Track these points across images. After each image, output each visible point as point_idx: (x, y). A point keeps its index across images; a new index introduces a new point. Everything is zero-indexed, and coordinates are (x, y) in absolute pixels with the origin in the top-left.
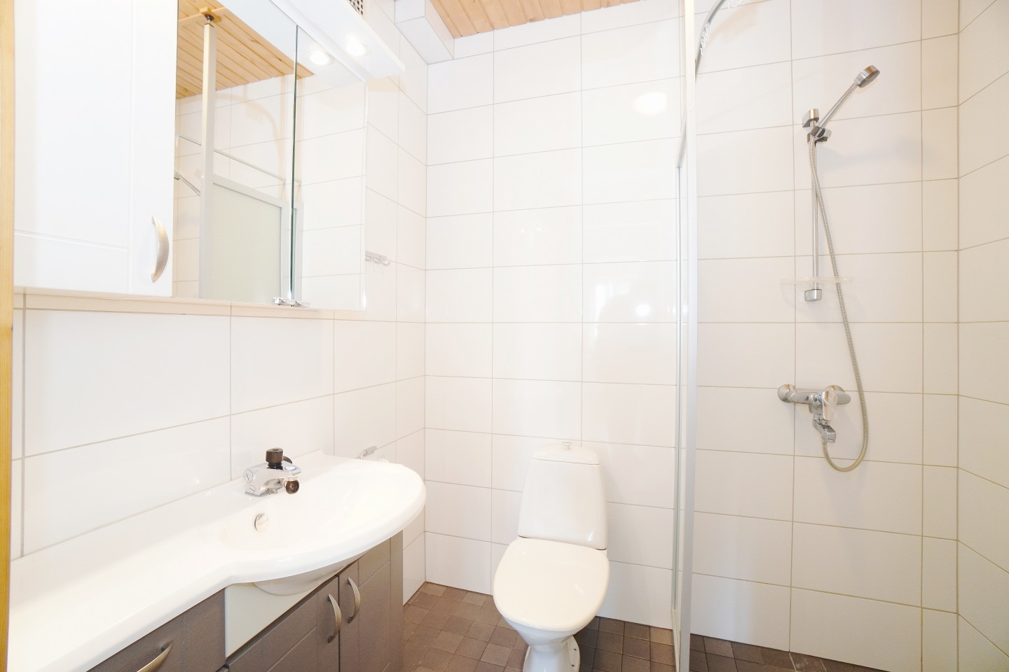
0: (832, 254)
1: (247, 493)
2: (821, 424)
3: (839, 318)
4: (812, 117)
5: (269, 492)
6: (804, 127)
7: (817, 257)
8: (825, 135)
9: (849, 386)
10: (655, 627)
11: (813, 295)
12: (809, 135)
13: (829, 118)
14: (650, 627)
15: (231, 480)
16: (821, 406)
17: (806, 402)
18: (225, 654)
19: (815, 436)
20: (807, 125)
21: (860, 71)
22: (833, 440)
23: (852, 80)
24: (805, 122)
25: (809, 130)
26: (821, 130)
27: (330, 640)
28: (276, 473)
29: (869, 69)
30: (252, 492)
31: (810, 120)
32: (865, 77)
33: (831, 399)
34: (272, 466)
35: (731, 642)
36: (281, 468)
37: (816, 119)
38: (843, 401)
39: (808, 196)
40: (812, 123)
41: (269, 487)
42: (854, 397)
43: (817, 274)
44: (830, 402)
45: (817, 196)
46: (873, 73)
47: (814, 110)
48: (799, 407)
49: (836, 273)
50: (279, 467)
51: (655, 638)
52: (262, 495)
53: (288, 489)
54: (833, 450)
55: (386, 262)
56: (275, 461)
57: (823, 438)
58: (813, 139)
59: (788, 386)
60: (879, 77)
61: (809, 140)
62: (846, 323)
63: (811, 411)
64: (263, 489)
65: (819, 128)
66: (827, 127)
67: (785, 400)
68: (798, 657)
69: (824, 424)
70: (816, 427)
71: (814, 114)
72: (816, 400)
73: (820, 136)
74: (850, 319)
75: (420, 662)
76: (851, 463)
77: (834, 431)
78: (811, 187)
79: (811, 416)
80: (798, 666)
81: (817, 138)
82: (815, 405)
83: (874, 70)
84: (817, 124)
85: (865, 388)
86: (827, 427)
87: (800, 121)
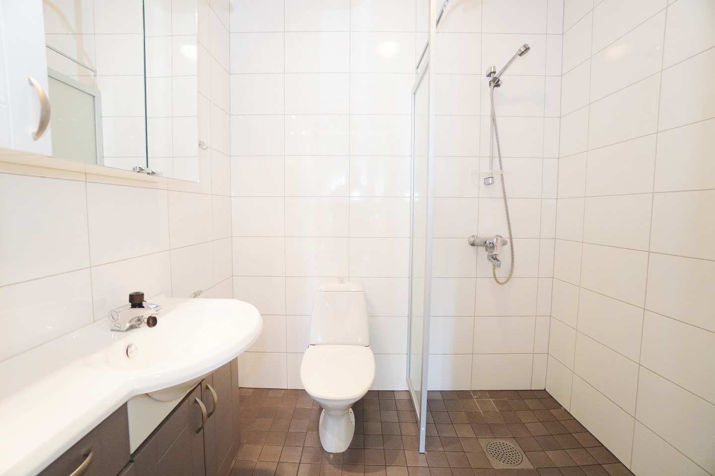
0: (500, 157)
1: (112, 330)
2: (493, 258)
3: (502, 196)
4: (492, 71)
5: (132, 327)
6: (487, 76)
7: (492, 158)
8: (499, 83)
9: (506, 235)
10: (397, 391)
11: (488, 181)
12: (490, 82)
13: (501, 74)
14: (393, 391)
15: (94, 322)
16: (494, 247)
17: (485, 245)
18: (129, 451)
19: (489, 265)
20: (489, 75)
21: (520, 47)
22: (499, 266)
23: (515, 51)
24: (488, 74)
25: (491, 79)
26: (497, 80)
27: (197, 432)
28: (138, 312)
29: (525, 46)
30: (118, 329)
31: (491, 73)
32: (523, 50)
33: (499, 242)
34: (134, 306)
35: (440, 391)
36: (143, 307)
37: (494, 72)
38: (504, 243)
39: (488, 120)
40: (492, 75)
41: (132, 323)
42: (508, 241)
43: (492, 169)
44: (498, 244)
45: (494, 120)
46: (527, 49)
47: (494, 66)
48: (480, 248)
49: (501, 168)
50: (140, 306)
51: (398, 397)
52: (127, 330)
53: (148, 323)
54: (498, 272)
55: (204, 147)
56: (137, 302)
57: (494, 265)
58: (493, 84)
59: (474, 236)
60: (530, 51)
61: (490, 85)
62: (505, 198)
63: (486, 251)
64: (128, 325)
65: (497, 78)
66: (501, 79)
67: (473, 244)
68: (475, 392)
69: (494, 257)
70: (490, 260)
71: (494, 69)
72: (490, 243)
73: (496, 83)
74: (507, 196)
75: (245, 441)
76: (505, 279)
77: (499, 261)
78: (490, 115)
79: (486, 253)
80: (476, 397)
81: (495, 85)
82: (489, 246)
83: (527, 47)
84: (495, 76)
85: (513, 236)
86: (496, 259)
87: (485, 72)
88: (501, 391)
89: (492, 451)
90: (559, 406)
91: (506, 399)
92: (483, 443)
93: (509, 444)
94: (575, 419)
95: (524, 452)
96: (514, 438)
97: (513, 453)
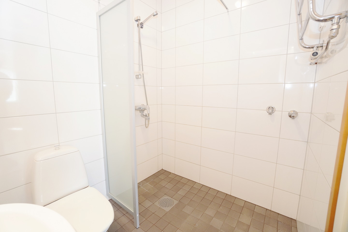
0: (142, 65)
3: (143, 84)
4: (139, 19)
8: (143, 27)
12: (138, 24)
13: (144, 22)
16: (144, 110)
23: (151, 13)
24: (136, 20)
29: (156, 12)
40: (139, 21)
43: (139, 70)
45: (140, 46)
46: (157, 14)
47: (139, 17)
49: (143, 70)
57: (146, 119)
61: (138, 26)
62: (145, 86)
63: (140, 112)
66: (144, 25)
82: (142, 110)
86: (146, 116)
88: (149, 177)
89: (162, 205)
90: (170, 173)
91: (152, 180)
92: (157, 204)
93: (165, 198)
94: (177, 175)
95: (172, 197)
96: (165, 194)
97: (169, 200)
